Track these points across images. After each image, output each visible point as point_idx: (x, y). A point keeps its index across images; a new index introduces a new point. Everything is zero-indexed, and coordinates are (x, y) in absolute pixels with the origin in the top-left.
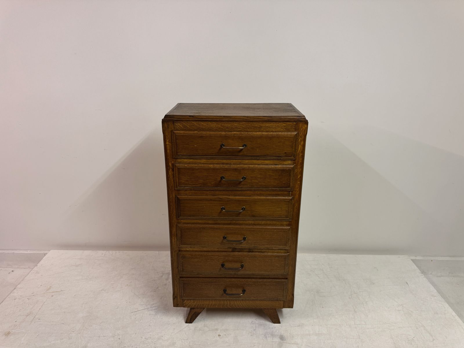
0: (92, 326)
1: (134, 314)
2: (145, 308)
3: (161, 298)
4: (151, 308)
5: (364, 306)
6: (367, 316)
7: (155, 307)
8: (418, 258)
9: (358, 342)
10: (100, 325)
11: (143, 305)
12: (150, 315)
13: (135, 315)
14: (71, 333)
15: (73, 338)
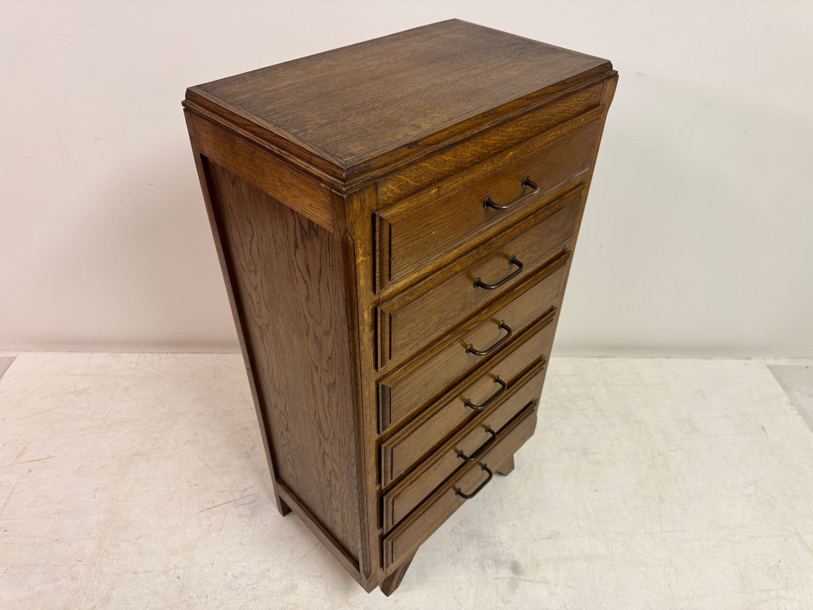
0: (118, 545)
1: (206, 516)
2: (229, 500)
3: (262, 474)
4: (242, 498)
5: (678, 484)
6: (686, 510)
7: (251, 495)
8: (782, 362)
9: (669, 575)
10: (135, 543)
11: (223, 492)
12: (240, 516)
13: (209, 518)
14: (74, 565)
15: (79, 577)
